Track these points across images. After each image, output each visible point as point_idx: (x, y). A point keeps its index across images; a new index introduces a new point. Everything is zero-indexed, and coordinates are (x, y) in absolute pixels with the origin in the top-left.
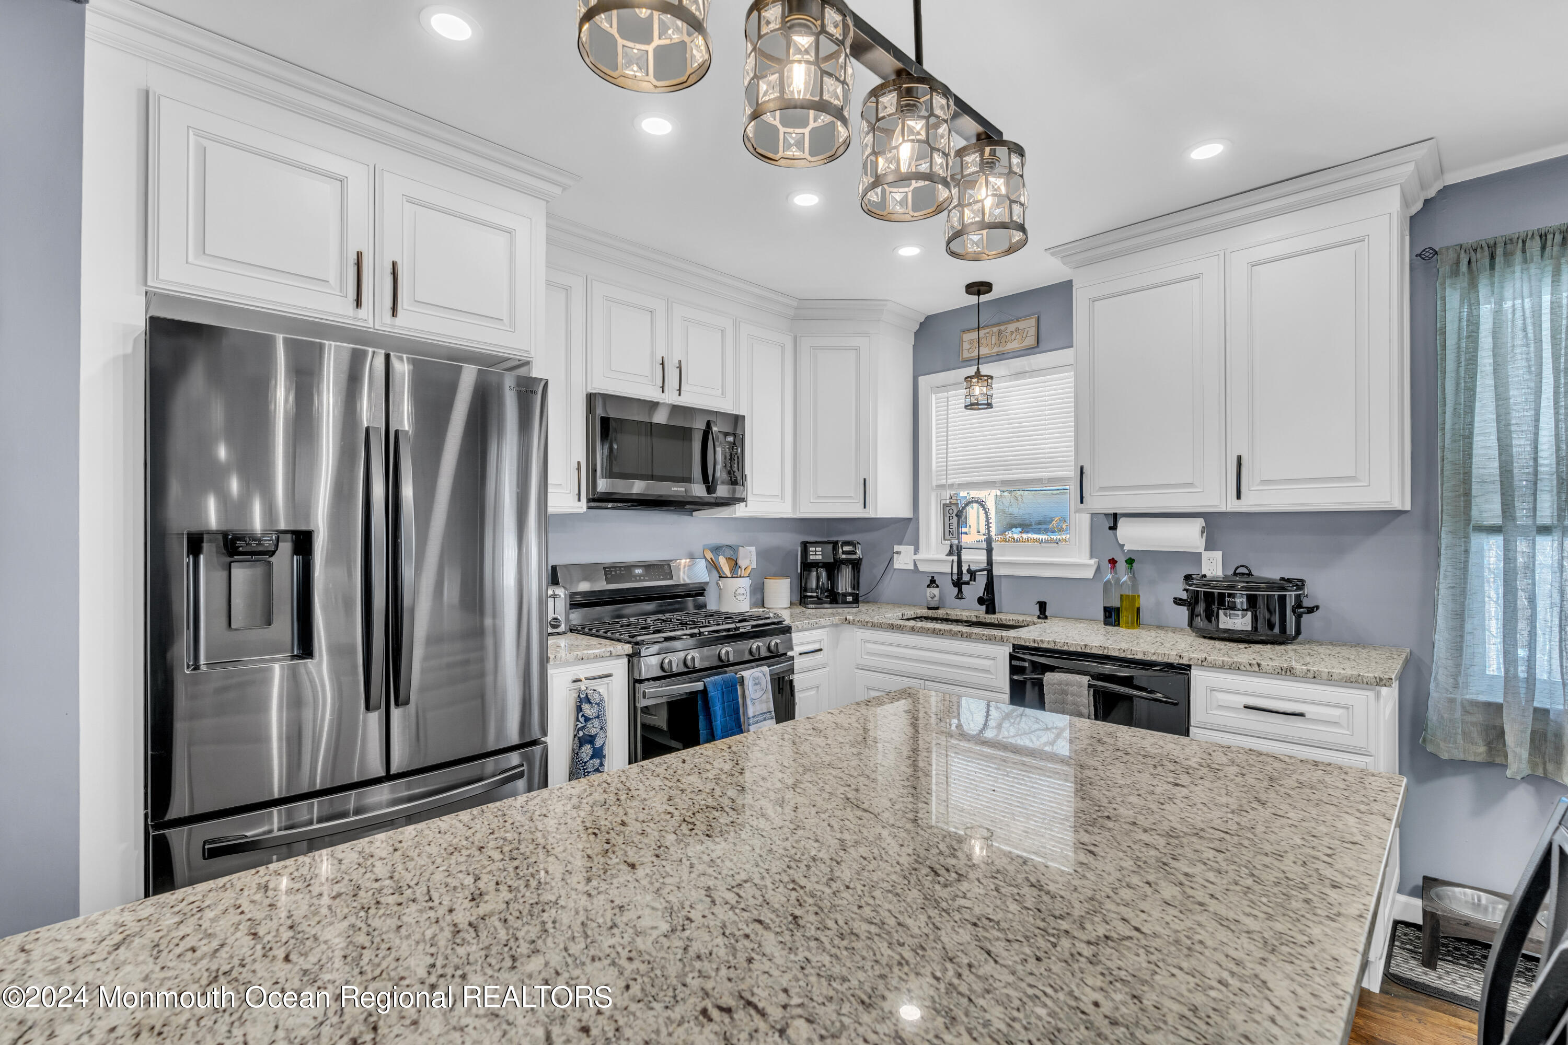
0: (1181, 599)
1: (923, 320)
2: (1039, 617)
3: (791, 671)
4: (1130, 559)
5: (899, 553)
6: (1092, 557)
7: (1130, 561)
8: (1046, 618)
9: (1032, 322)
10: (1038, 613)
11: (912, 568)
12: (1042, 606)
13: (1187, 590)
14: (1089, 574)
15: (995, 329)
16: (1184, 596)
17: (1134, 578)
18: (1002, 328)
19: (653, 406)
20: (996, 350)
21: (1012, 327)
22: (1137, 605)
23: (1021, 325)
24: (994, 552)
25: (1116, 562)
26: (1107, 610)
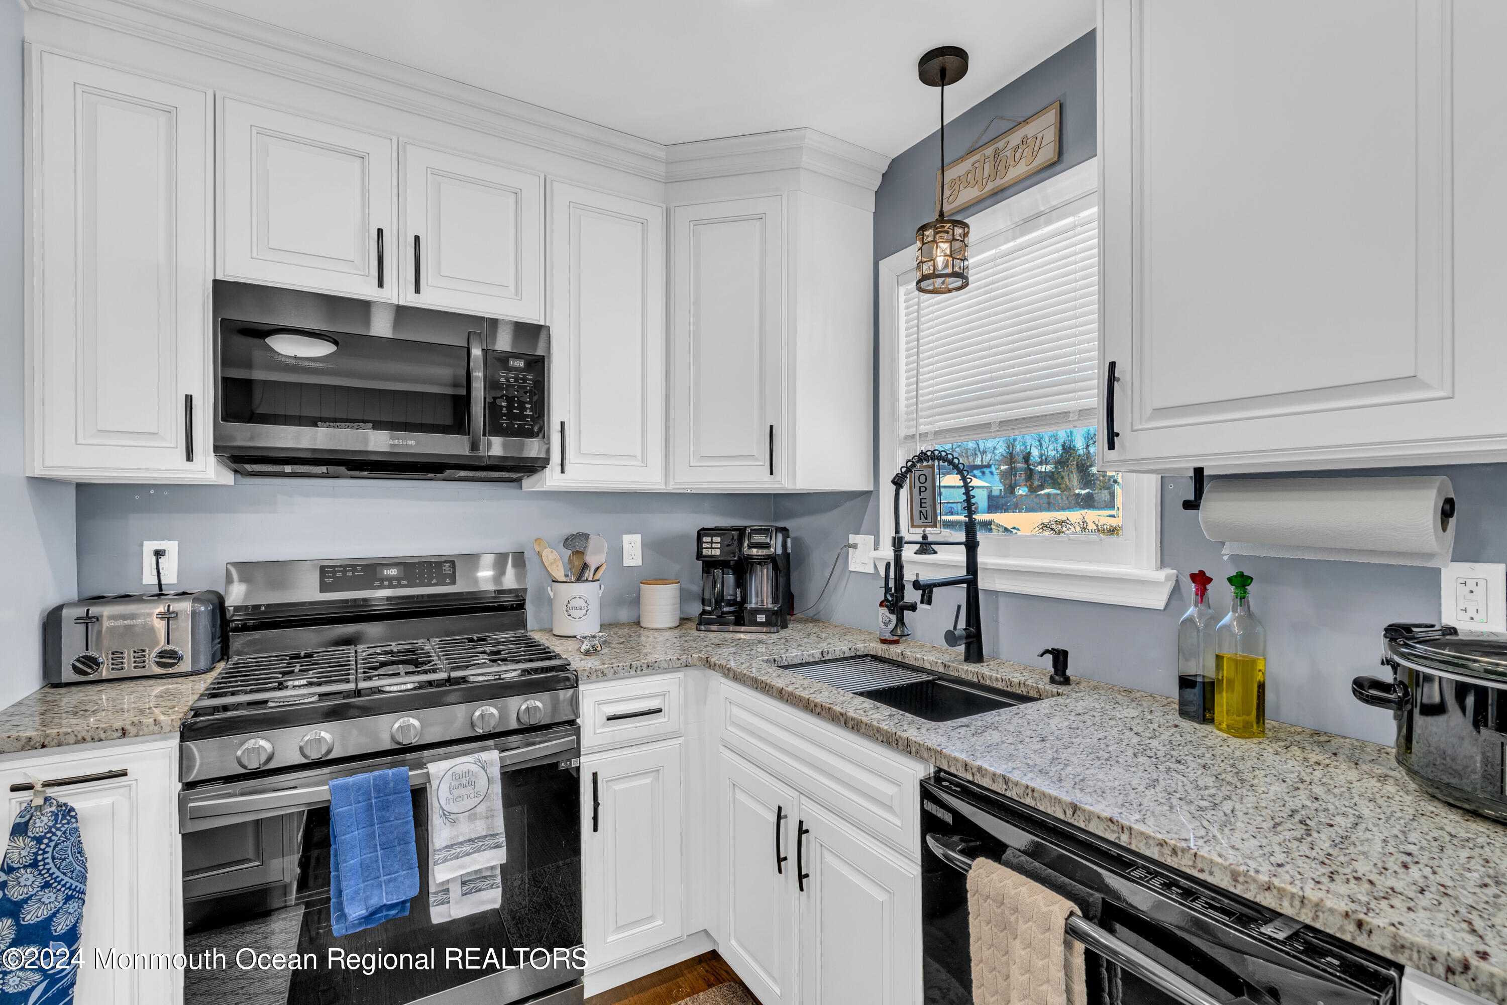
0: (1377, 684)
1: (884, 169)
2: (1052, 681)
3: (576, 752)
4: (1241, 575)
5: (855, 546)
6: (1163, 564)
7: (1241, 581)
8: (1067, 681)
9: (1051, 116)
10: (1052, 670)
11: (872, 571)
12: (1060, 658)
13: (1395, 667)
14: (1157, 600)
15: (989, 151)
16: (1387, 675)
17: (1249, 618)
18: (1001, 144)
19: (363, 307)
20: (990, 186)
21: (1015, 139)
22: (1260, 677)
23: (1029, 130)
24: (980, 550)
25: (1209, 580)
26: (1186, 682)
